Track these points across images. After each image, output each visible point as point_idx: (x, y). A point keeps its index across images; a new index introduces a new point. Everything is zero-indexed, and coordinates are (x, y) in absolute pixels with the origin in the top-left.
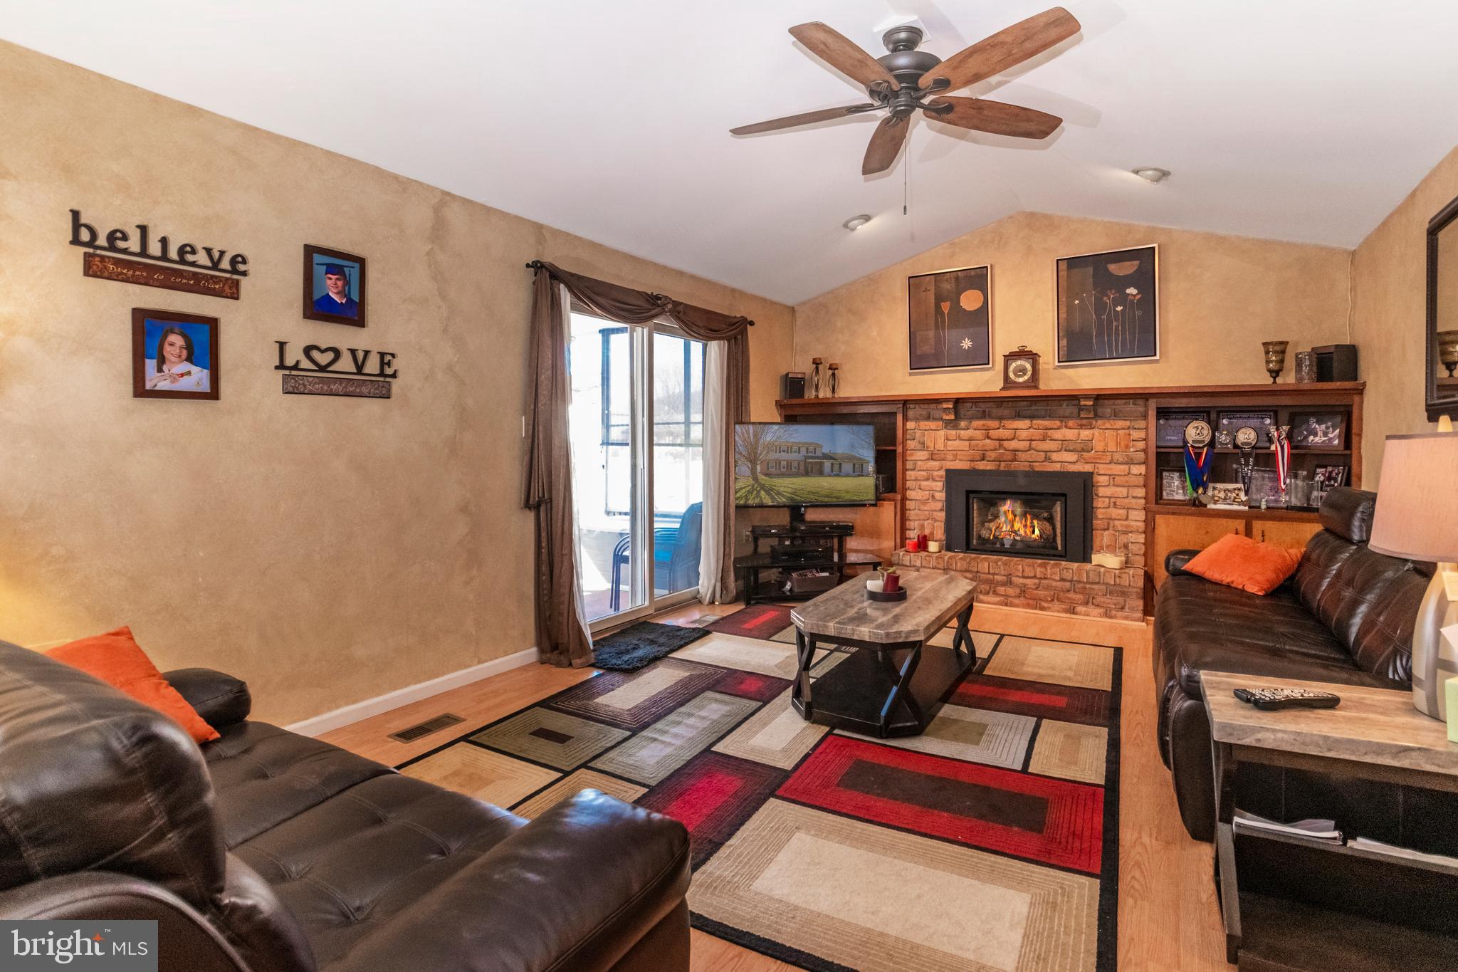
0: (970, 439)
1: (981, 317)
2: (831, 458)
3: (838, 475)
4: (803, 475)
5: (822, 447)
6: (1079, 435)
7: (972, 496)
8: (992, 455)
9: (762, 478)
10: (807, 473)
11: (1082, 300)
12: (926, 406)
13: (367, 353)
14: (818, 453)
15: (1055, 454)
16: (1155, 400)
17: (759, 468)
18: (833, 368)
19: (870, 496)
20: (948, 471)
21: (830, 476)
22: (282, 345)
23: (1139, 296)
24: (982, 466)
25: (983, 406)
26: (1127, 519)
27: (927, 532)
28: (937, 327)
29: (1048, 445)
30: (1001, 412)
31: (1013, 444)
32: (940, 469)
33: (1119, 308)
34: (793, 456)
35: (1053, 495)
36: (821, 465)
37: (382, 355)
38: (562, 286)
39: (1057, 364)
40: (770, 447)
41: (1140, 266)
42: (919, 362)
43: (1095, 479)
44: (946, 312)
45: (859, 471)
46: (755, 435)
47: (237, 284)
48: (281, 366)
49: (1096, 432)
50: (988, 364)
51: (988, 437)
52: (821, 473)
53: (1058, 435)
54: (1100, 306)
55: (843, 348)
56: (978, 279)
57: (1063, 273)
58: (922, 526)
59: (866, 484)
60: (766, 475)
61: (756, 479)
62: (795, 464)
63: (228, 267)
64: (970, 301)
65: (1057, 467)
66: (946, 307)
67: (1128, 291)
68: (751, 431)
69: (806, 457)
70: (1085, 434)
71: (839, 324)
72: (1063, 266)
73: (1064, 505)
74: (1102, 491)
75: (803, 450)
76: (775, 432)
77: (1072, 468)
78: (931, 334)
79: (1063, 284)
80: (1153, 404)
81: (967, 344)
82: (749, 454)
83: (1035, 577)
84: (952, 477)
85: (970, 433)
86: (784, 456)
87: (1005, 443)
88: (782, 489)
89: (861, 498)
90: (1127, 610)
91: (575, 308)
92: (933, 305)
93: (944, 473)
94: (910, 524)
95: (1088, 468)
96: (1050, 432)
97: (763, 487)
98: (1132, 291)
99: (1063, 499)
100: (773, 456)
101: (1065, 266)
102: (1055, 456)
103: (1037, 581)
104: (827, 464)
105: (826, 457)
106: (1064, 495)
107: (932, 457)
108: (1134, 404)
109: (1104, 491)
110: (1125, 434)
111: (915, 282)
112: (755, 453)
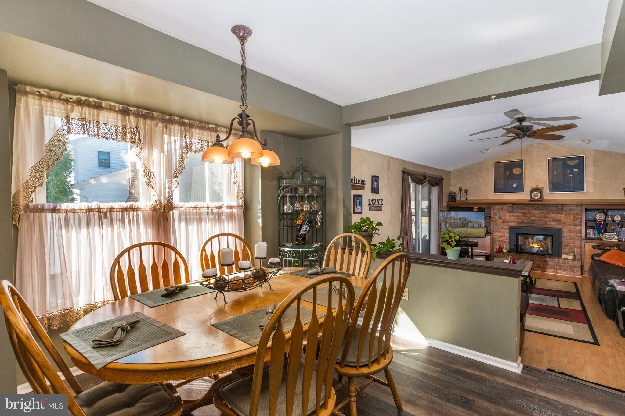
0: (518, 216)
1: (520, 177)
2: (470, 222)
3: (473, 228)
4: (462, 228)
5: (467, 219)
6: (557, 216)
7: (518, 235)
8: (526, 221)
9: (449, 228)
10: (463, 227)
11: (557, 172)
12: (501, 205)
13: (379, 200)
14: (467, 221)
15: (548, 222)
16: (585, 206)
17: (448, 226)
18: (466, 191)
19: (484, 235)
20: (510, 227)
21: (470, 228)
22: (369, 199)
23: (578, 172)
24: (522, 225)
25: (522, 206)
26: (574, 243)
27: (502, 246)
28: (504, 179)
29: (546, 219)
30: (529, 208)
31: (533, 218)
32: (507, 225)
33: (571, 175)
34: (459, 221)
35: (548, 235)
36: (467, 224)
37: (381, 200)
38: (409, 177)
39: (548, 193)
40: (451, 219)
41: (579, 162)
42: (497, 190)
43: (563, 231)
44: (508, 175)
45: (479, 227)
46: (447, 214)
47: (364, 187)
48: (369, 205)
49: (563, 216)
50: (523, 192)
51: (524, 216)
52: (467, 227)
53: (549, 216)
54: (564, 175)
55: (469, 185)
56: (520, 164)
57: (551, 163)
58: (500, 244)
59: (482, 231)
60: (450, 227)
61: (447, 229)
62: (459, 224)
63: (361, 183)
64: (516, 171)
65: (549, 226)
66: (507, 173)
67: (574, 170)
68: (445, 213)
69: (463, 222)
70: (559, 216)
71: (467, 177)
72: (551, 161)
73: (552, 239)
74: (565, 234)
75: (462, 220)
76: (453, 214)
77: (555, 227)
78: (502, 181)
79: (551, 166)
80: (584, 207)
81: (515, 185)
82: (445, 221)
83: (543, 261)
84: (511, 229)
85: (518, 214)
86: (456, 221)
87: (531, 218)
88: (455, 232)
89: (480, 235)
90: (575, 272)
91: (412, 183)
92: (503, 172)
93: (508, 227)
94: (495, 243)
95: (560, 227)
96: (547, 215)
97: (449, 231)
98: (576, 170)
99: (551, 237)
100: (452, 221)
101: (552, 161)
102: (548, 223)
103: (543, 263)
104: (469, 224)
105: (469, 222)
106: (552, 235)
107: (504, 222)
108: (577, 207)
109: (566, 235)
110: (574, 217)
111: (496, 165)
112: (447, 220)
